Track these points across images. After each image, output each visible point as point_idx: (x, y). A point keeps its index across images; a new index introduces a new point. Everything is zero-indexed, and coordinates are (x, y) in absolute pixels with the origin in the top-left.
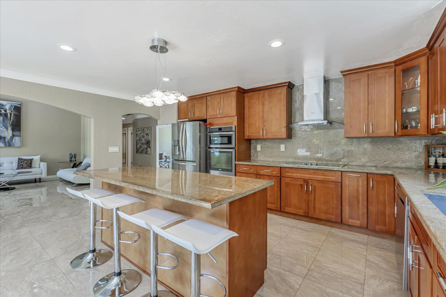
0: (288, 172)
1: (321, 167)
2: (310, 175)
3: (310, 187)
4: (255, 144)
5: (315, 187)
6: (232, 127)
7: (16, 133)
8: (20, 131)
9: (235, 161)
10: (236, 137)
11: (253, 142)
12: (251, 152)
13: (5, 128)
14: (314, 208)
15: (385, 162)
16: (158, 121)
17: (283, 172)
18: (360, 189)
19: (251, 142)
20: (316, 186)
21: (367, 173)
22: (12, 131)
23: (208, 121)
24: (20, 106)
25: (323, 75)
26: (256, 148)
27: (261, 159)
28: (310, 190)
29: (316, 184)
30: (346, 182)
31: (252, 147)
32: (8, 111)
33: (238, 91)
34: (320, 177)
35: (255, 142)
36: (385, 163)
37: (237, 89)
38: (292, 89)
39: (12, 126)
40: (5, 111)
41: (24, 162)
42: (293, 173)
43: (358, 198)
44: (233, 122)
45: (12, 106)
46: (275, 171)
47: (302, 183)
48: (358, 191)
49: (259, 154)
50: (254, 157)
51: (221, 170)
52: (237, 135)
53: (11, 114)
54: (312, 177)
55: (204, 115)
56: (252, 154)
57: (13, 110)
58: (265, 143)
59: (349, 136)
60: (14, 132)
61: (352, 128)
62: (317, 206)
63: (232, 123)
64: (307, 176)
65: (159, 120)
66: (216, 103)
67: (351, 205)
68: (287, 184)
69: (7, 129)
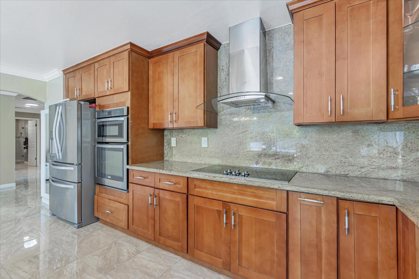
0: (199, 187)
1: (251, 181)
2: (234, 193)
3: (233, 217)
4: (169, 137)
5: (240, 217)
6: (123, 109)
9: (128, 164)
10: (130, 125)
11: (167, 133)
12: (165, 148)
14: (240, 257)
15: (362, 168)
16: (45, 104)
17: (191, 186)
18: (324, 229)
19: (165, 134)
20: (243, 216)
21: (338, 199)
23: (98, 102)
25: (259, 16)
26: (171, 143)
27: (177, 160)
28: (233, 224)
29: (243, 212)
30: (296, 214)
31: (165, 141)
33: (132, 50)
34: (249, 200)
35: (169, 135)
36: (363, 170)
37: (129, 46)
38: (218, 50)
42: (206, 188)
43: (318, 247)
44: (126, 101)
46: (180, 184)
47: (221, 209)
48: (318, 233)
49: (174, 152)
50: (168, 156)
51: (110, 177)
52: (130, 121)
54: (236, 199)
55: (91, 92)
56: (165, 152)
58: (182, 135)
59: (301, 121)
61: (307, 106)
62: (245, 253)
63: (123, 104)
64: (228, 196)
65: (45, 102)
66: (105, 72)
67: (305, 262)
68: (198, 208)
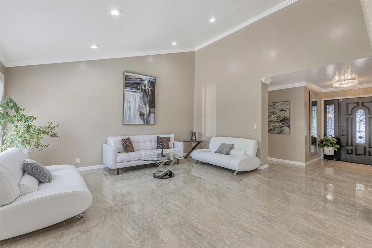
7: (152, 110)
8: (154, 107)
13: (144, 105)
22: (149, 107)
24: (154, 81)
32: (147, 87)
39: (149, 102)
40: (145, 86)
41: (164, 141)
45: (149, 81)
53: (148, 89)
57: (150, 85)
60: (150, 108)
69: (146, 105)
